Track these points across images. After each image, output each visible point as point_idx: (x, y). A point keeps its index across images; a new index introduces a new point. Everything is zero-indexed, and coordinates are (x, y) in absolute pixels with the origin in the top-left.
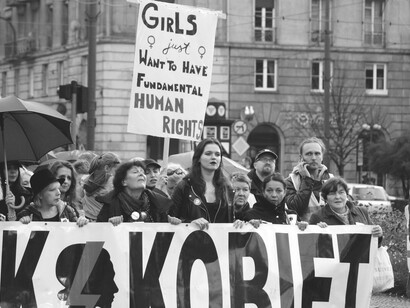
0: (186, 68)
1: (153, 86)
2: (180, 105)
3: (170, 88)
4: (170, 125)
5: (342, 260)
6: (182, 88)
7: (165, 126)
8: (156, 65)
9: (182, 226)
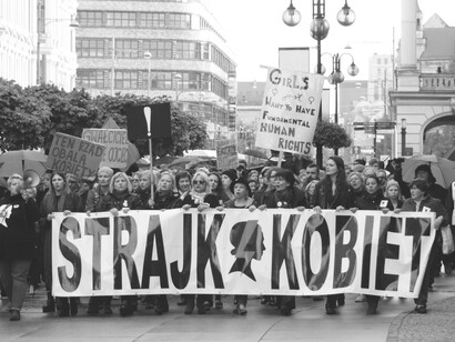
0: (298, 109)
1: (274, 119)
2: (292, 132)
3: (286, 121)
4: (284, 144)
5: (407, 234)
6: (295, 122)
7: (281, 144)
8: (277, 106)
9: (307, 210)
